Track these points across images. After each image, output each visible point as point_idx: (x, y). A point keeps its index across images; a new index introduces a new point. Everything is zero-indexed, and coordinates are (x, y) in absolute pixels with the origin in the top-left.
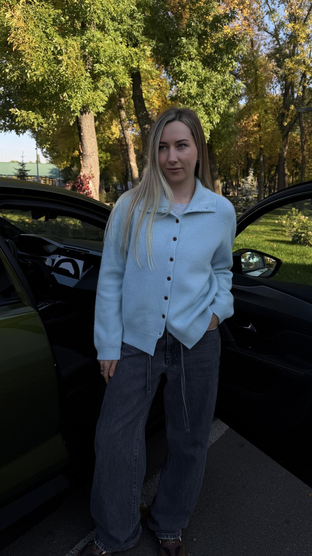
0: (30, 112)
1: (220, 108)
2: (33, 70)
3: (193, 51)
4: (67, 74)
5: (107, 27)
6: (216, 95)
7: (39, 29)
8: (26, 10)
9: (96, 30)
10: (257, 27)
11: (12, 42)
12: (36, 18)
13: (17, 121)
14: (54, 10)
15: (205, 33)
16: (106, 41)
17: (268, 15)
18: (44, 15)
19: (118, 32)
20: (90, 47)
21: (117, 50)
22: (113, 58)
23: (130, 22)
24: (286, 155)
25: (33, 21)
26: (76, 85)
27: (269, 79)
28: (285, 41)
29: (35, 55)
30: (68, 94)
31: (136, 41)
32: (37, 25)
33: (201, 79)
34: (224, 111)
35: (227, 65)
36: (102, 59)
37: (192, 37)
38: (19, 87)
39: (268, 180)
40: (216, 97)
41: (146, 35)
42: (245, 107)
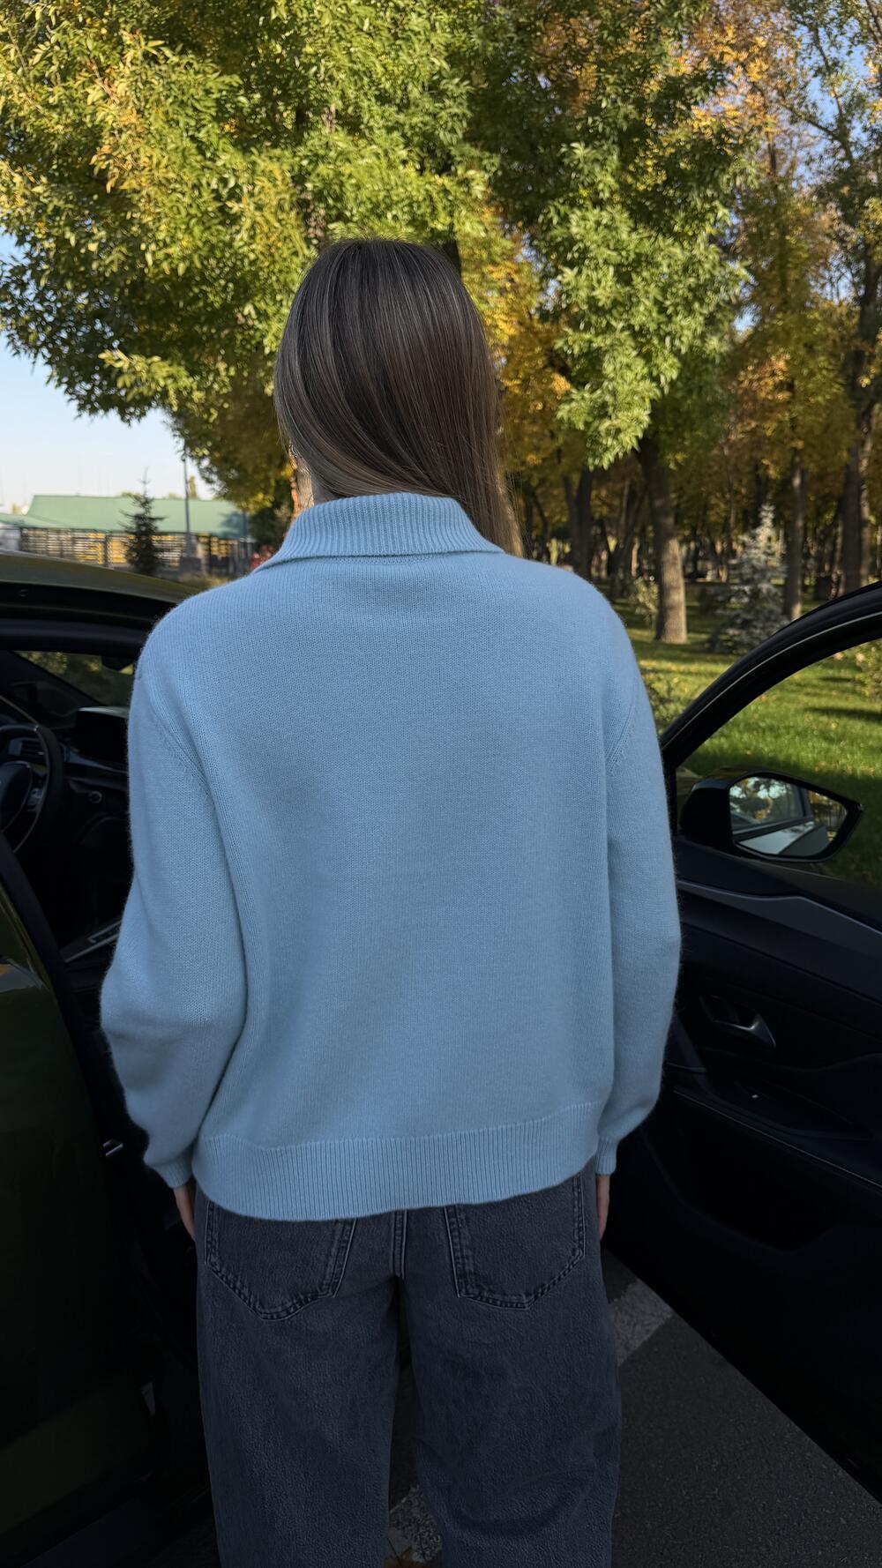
0: (156, 359)
1: (680, 338)
2: (161, 244)
3: (606, 181)
4: (253, 251)
5: (365, 120)
6: (668, 303)
7: (179, 131)
8: (144, 77)
9: (337, 130)
10: (787, 111)
11: (104, 167)
12: (170, 100)
13: (120, 384)
14: (220, 75)
15: (638, 129)
16: (363, 157)
17: (819, 78)
18: (192, 91)
19: (396, 135)
20: (318, 175)
21: (393, 183)
22: (383, 206)
23: (428, 104)
24: (868, 467)
25: (161, 110)
26: (278, 280)
27: (820, 259)
28: (866, 150)
29: (166, 201)
30: (255, 308)
31: (444, 157)
32: (173, 119)
33: (627, 259)
34: (691, 347)
35: (701, 218)
36: (349, 208)
37: (603, 141)
38: (127, 291)
39: (815, 537)
40: (667, 309)
41: (474, 139)
42: (751, 337)
